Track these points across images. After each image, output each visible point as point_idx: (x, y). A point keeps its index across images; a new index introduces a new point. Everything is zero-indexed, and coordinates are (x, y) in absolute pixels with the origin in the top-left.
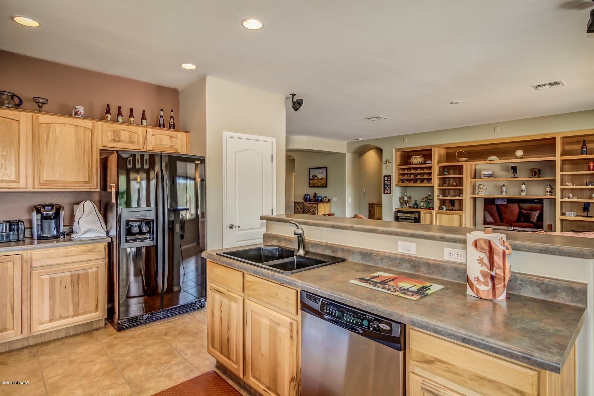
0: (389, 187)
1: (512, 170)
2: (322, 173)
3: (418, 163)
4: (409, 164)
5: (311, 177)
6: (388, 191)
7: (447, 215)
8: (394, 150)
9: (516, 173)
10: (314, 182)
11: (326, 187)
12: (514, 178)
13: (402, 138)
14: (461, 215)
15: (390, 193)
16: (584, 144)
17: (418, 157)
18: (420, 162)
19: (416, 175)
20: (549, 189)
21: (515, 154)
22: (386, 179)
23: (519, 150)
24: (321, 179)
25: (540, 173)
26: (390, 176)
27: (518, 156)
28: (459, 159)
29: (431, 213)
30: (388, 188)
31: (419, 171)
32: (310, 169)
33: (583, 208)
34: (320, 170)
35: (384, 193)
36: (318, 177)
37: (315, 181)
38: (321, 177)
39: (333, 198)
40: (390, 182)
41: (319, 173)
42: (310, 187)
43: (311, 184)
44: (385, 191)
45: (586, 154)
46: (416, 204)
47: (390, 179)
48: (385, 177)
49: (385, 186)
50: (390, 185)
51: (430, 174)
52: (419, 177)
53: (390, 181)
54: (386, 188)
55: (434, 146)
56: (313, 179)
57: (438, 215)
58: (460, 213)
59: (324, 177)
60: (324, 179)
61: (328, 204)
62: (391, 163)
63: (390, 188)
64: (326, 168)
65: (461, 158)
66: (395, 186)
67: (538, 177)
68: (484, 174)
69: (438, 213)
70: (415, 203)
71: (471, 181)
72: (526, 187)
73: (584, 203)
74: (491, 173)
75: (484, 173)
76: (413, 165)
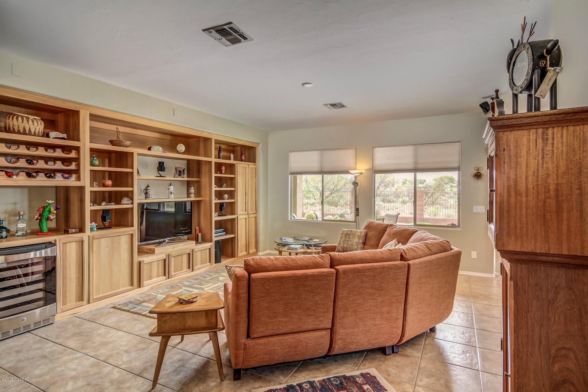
9: (163, 171)
14: (132, 234)
16: (220, 150)
17: (22, 117)
19: (30, 160)
21: (176, 149)
27: (179, 151)
29: (81, 240)
52: (41, 164)
58: (130, 231)
76: (11, 132)
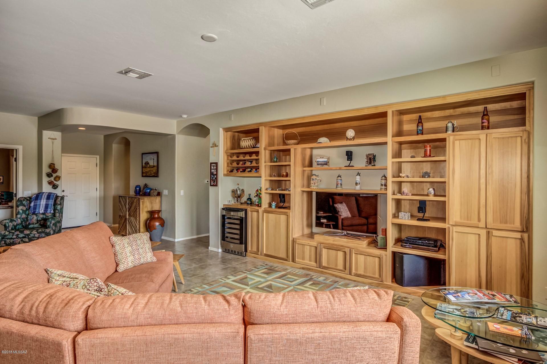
0: (215, 176)
1: (347, 156)
2: (154, 159)
3: (246, 146)
4: (239, 147)
5: (144, 165)
6: (214, 182)
7: (274, 214)
8: (221, 130)
9: (352, 160)
10: (146, 170)
11: (157, 176)
12: (349, 166)
13: (228, 114)
14: (287, 215)
15: (216, 185)
16: (420, 121)
18: (249, 146)
19: (245, 162)
20: (384, 181)
21: (346, 135)
22: (212, 168)
23: (350, 130)
24: (153, 166)
25: (375, 161)
26: (216, 163)
27: (349, 137)
28: (288, 141)
29: (258, 211)
30: (214, 179)
31: (247, 157)
32: (143, 154)
33: (418, 207)
34: (151, 156)
35: (211, 185)
36: (150, 165)
37: (148, 170)
38: (153, 164)
39: (164, 190)
40: (217, 171)
41: (151, 159)
42: (143, 176)
43: (144, 173)
44: (212, 183)
45: (422, 134)
46: (249, 199)
47: (217, 166)
48: (212, 165)
49: (212, 175)
50: (216, 175)
51: (257, 160)
53: (217, 169)
54: (213, 178)
55: (261, 124)
56: (145, 167)
57: (265, 214)
58: (287, 213)
59: (155, 164)
60: (155, 167)
61: (158, 198)
62: (217, 146)
63: (216, 178)
64: (157, 153)
65: (288, 140)
66: (224, 176)
67: (372, 166)
68: (318, 162)
69: (266, 211)
70: (248, 197)
71: (304, 171)
72: (360, 179)
73: (419, 201)
74: (326, 160)
75: (318, 160)
76: (242, 149)
